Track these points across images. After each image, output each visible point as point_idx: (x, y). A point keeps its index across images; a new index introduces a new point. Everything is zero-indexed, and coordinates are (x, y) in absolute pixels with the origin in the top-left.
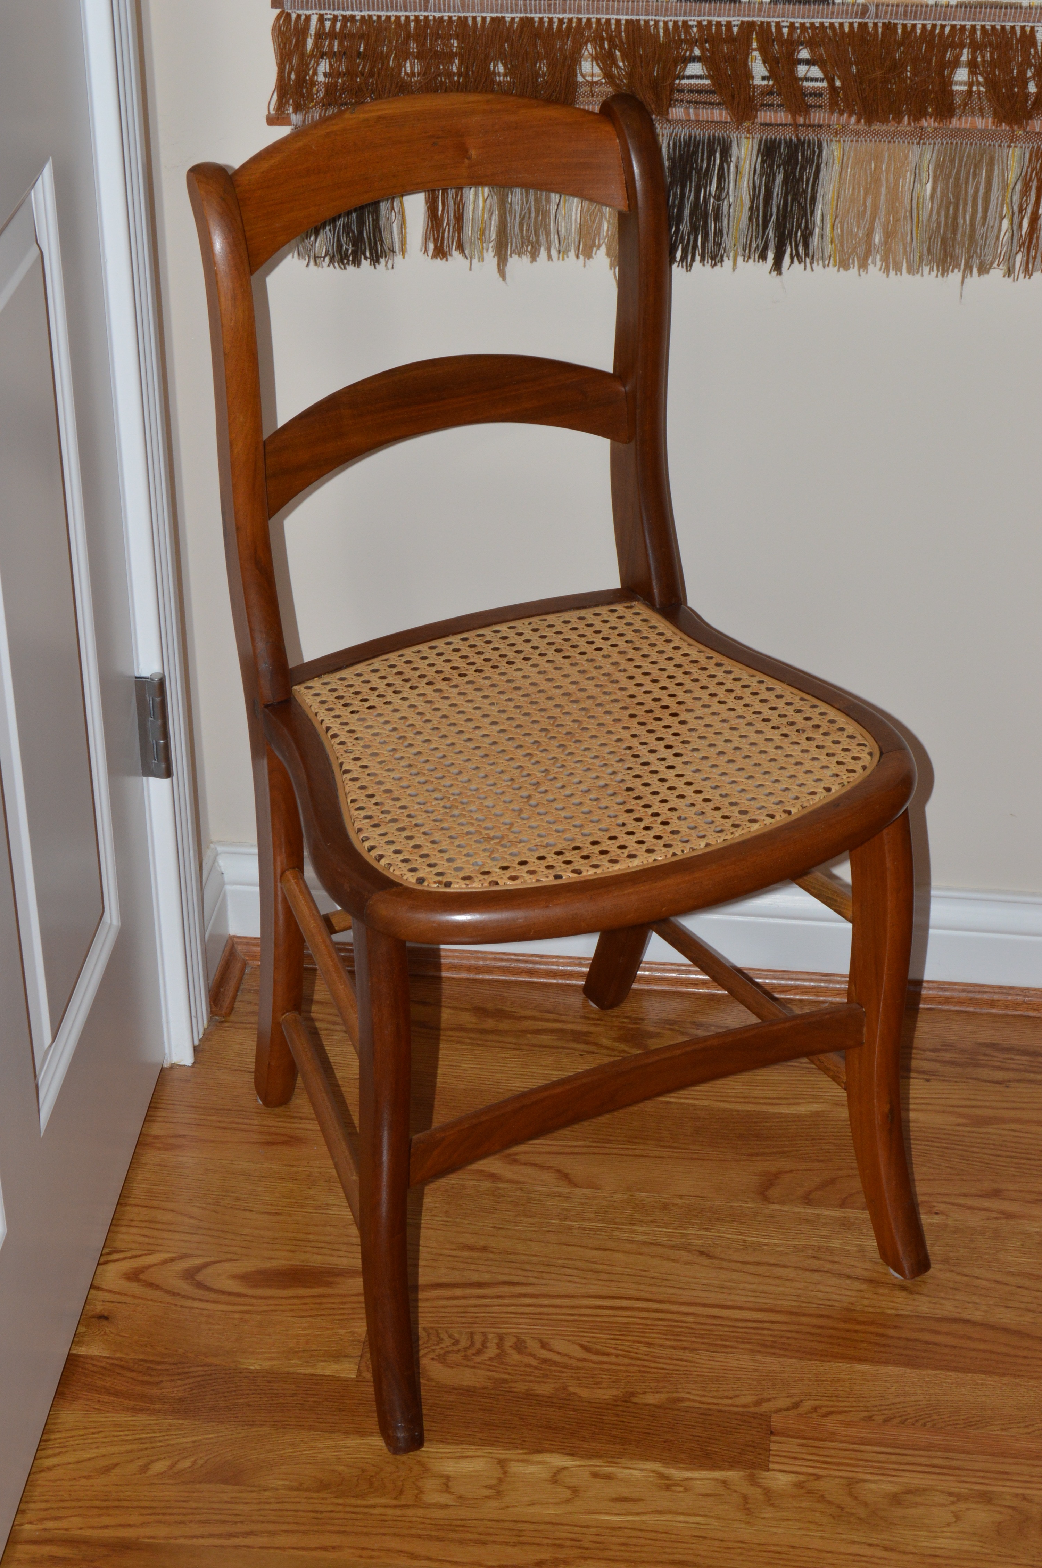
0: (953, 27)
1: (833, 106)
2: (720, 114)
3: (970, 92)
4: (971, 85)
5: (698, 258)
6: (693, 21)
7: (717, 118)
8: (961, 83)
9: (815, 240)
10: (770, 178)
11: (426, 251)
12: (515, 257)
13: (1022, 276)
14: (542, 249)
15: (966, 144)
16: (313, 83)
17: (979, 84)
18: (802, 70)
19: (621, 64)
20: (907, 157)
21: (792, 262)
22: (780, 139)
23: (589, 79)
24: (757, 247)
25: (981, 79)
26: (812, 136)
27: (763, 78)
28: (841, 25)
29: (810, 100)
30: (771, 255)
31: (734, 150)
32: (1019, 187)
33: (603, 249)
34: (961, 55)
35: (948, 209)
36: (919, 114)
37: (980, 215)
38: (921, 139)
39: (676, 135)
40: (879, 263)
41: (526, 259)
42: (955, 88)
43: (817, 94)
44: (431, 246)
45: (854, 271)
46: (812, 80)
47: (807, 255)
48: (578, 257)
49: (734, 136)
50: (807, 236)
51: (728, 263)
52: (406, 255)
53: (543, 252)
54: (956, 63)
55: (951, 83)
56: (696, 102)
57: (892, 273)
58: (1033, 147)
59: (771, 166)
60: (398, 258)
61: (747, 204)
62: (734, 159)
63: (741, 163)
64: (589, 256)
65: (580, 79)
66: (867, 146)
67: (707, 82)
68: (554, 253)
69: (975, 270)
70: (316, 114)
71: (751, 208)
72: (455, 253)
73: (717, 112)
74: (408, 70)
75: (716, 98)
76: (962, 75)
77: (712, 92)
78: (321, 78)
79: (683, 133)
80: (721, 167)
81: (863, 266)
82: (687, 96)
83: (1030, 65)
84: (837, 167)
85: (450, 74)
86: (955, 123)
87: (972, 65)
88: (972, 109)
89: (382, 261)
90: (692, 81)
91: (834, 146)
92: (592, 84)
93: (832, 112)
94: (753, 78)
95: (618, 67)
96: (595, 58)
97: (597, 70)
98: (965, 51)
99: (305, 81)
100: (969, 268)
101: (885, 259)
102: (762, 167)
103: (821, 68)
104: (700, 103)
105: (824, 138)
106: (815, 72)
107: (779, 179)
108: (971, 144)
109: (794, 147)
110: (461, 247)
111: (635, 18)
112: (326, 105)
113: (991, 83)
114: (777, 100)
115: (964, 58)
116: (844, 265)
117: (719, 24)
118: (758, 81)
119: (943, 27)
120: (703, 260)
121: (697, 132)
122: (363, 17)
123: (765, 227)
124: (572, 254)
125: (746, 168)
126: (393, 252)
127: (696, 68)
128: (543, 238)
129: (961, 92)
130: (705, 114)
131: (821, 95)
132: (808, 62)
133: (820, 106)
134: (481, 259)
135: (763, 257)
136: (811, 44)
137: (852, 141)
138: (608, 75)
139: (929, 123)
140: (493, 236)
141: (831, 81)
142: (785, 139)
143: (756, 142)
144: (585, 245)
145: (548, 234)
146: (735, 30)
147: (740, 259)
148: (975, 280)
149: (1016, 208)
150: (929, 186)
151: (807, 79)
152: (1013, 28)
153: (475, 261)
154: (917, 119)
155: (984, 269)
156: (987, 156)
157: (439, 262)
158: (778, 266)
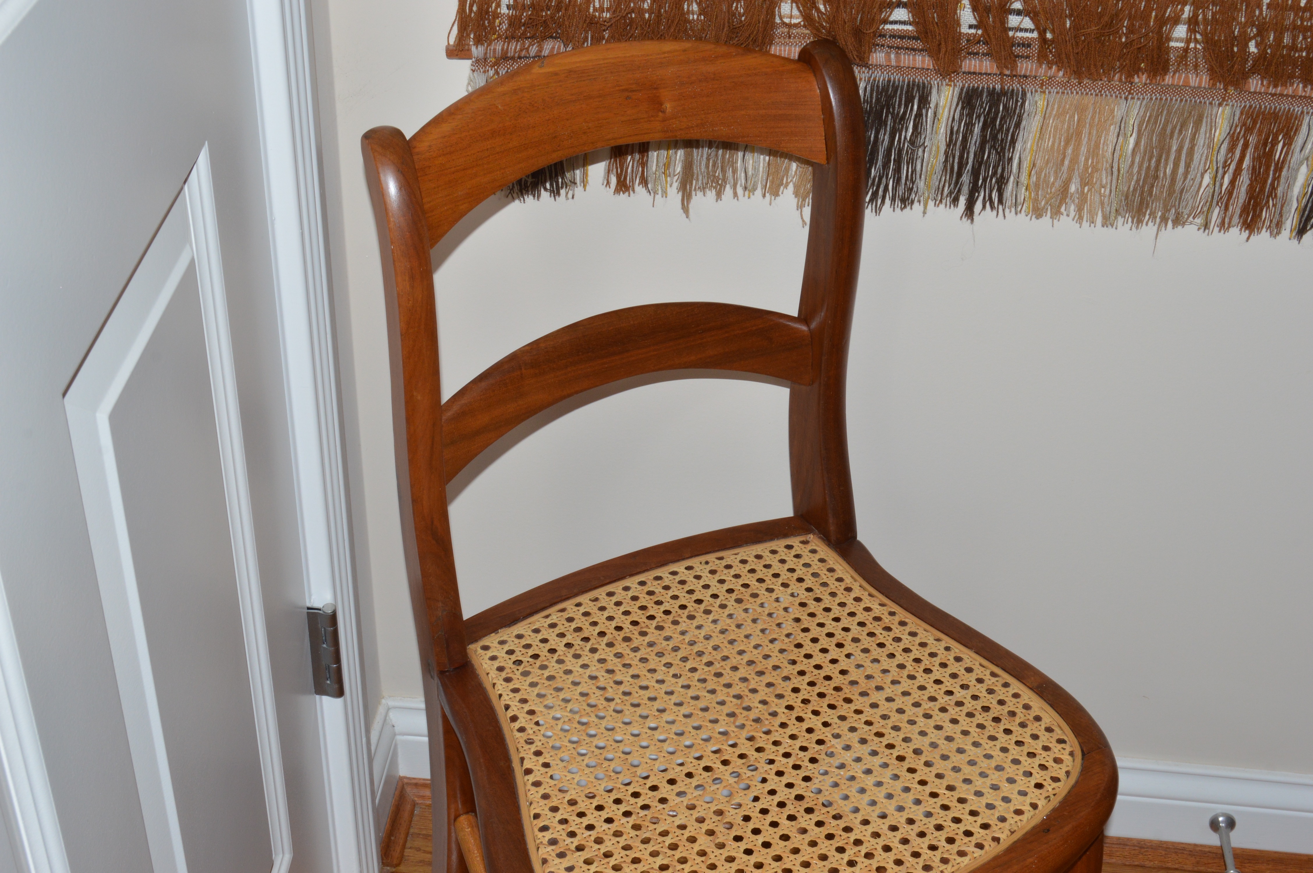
1: (1042, 57)
2: (922, 61)
3: (1186, 50)
4: (1188, 41)
5: (888, 201)
7: (919, 64)
8: (1177, 40)
9: (1010, 187)
10: (969, 126)
11: (608, 183)
12: (700, 194)
13: (1217, 229)
14: (728, 186)
15: (1176, 100)
16: (496, 15)
17: (1196, 41)
18: (1013, 21)
19: (822, 7)
20: (1112, 111)
21: (984, 207)
22: (983, 88)
23: (787, 20)
24: (951, 193)
25: (1198, 36)
26: (1016, 86)
27: (971, 27)
29: (1017, 50)
30: (963, 200)
31: (934, 97)
32: (1224, 145)
33: (791, 187)
34: (1182, 10)
35: (1149, 161)
36: (1132, 71)
37: (1181, 170)
38: (1130, 93)
39: (874, 80)
40: (1072, 213)
41: (711, 194)
42: (1172, 44)
43: (1026, 44)
44: (614, 180)
45: (1046, 220)
46: (1021, 30)
47: (1000, 201)
48: (764, 196)
49: (935, 83)
50: (1002, 182)
51: (917, 208)
52: (587, 188)
53: (728, 190)
54: (1175, 20)
55: (1169, 39)
56: (898, 48)
57: (1085, 224)
58: (1245, 107)
59: (970, 115)
60: (579, 190)
61: (943, 148)
62: (932, 105)
63: (940, 110)
64: (776, 194)
65: (778, 20)
66: (1073, 98)
67: (910, 28)
68: (740, 190)
69: (1170, 224)
70: (498, 47)
71: (946, 153)
72: (639, 189)
73: (919, 58)
74: (597, 5)
75: (919, 44)
76: (1181, 31)
77: (914, 38)
78: (504, 10)
79: (881, 77)
80: (919, 115)
81: (1056, 213)
82: (888, 41)
83: (1253, 25)
84: (1039, 118)
85: (641, 11)
86: (1168, 79)
87: (1192, 23)
88: (1186, 65)
89: (563, 192)
90: (896, 27)
91: (1037, 97)
92: (790, 26)
93: (1040, 63)
94: (959, 25)
95: (818, 10)
96: (794, 1)
97: (796, 12)
98: (1187, 9)
99: (487, 12)
100: (1164, 220)
101: (1080, 210)
102: (961, 115)
103: (1032, 19)
104: (902, 48)
105: (1029, 88)
106: (1027, 23)
107: (977, 126)
108: (1181, 100)
109: (995, 97)
110: (644, 181)
112: (510, 37)
113: (1209, 42)
114: (983, 49)
115: (1186, 15)
116: (1038, 213)
118: (965, 30)
121: (896, 77)
123: (959, 175)
124: (759, 192)
125: (944, 115)
126: (575, 183)
127: (901, 14)
128: (730, 173)
129: (1177, 49)
130: (907, 59)
131: (1029, 45)
132: (1018, 13)
133: (1027, 57)
134: (665, 194)
135: (955, 201)
137: (1058, 93)
138: (808, 19)
139: (1141, 79)
140: (679, 169)
141: (1042, 33)
142: (988, 88)
143: (957, 90)
144: (772, 182)
145: (735, 171)
147: (931, 203)
148: (1171, 233)
149: (1220, 165)
150: (1132, 141)
151: (1017, 29)
153: (658, 197)
154: (1130, 76)
155: (1178, 221)
156: (1195, 113)
157: (623, 197)
158: (969, 211)
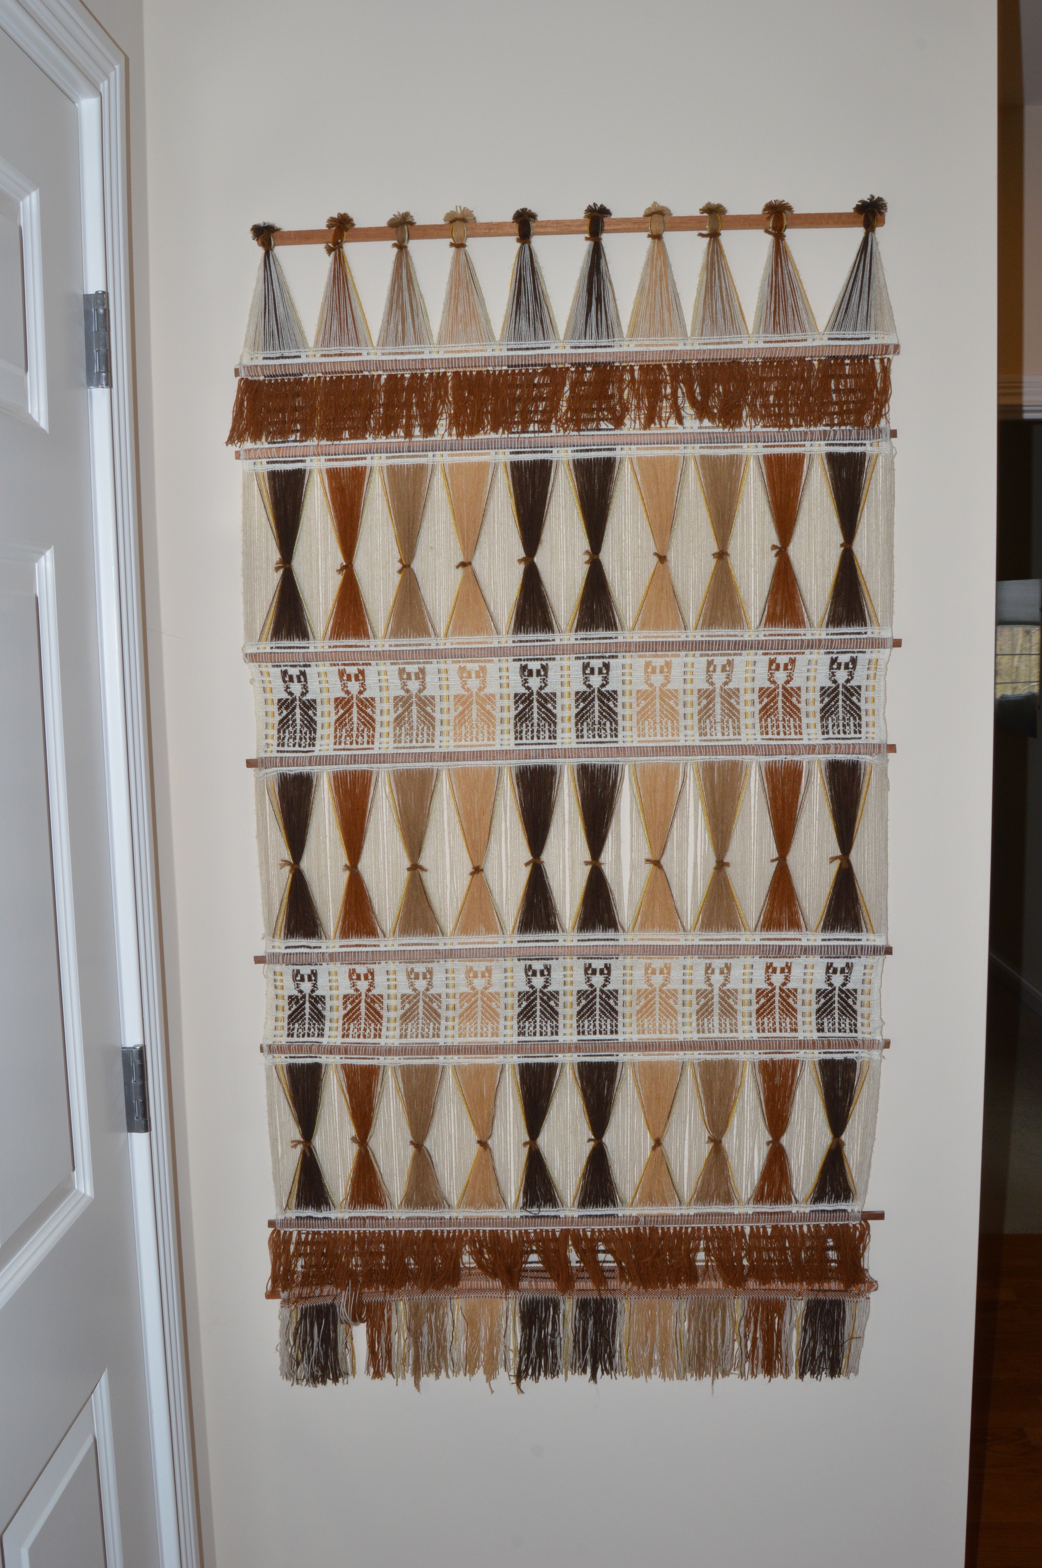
0: (693, 1228)
1: (622, 1278)
2: (550, 1285)
3: (707, 1266)
4: (707, 1262)
5: (542, 1374)
6: (531, 1229)
7: (549, 1287)
8: (701, 1261)
9: (617, 1359)
10: (586, 1323)
11: (368, 1372)
12: (425, 1376)
13: (750, 1376)
14: (443, 1370)
15: (708, 1297)
16: (294, 1272)
17: (712, 1261)
18: (601, 1257)
19: (486, 1256)
20: (670, 1307)
21: (603, 1374)
22: (590, 1299)
23: (467, 1265)
24: (580, 1366)
25: (713, 1258)
26: (609, 1296)
27: (577, 1262)
28: (623, 1229)
29: (607, 1274)
30: (589, 1370)
31: (562, 1306)
32: (743, 1323)
33: (482, 1369)
34: (699, 1244)
35: (699, 1337)
36: (676, 1282)
37: (720, 1341)
38: (679, 1296)
40: (658, 1373)
41: (432, 1376)
43: (612, 1270)
44: (372, 1370)
45: (642, 1378)
46: (607, 1262)
47: (612, 1369)
48: (465, 1375)
49: (561, 1298)
50: (611, 1357)
51: (562, 1376)
52: (355, 1376)
53: (443, 1373)
54: (697, 1250)
55: (695, 1261)
56: (536, 1278)
57: (667, 1379)
58: (750, 1298)
59: (585, 1315)
60: (351, 1378)
61: (572, 1338)
62: (562, 1311)
63: (566, 1314)
64: (472, 1373)
65: (462, 1266)
66: (646, 1300)
67: (540, 1265)
68: (450, 1373)
69: (720, 1375)
70: (296, 1291)
71: (574, 1341)
72: (388, 1375)
73: (549, 1283)
74: (354, 1263)
75: (547, 1275)
76: (701, 1256)
77: (545, 1271)
78: (299, 1269)
79: (528, 1296)
80: (554, 1317)
81: (648, 1373)
82: (529, 1274)
83: (743, 1249)
84: (627, 1313)
85: (380, 1265)
86: (699, 1286)
87: (707, 1250)
88: (709, 1276)
89: (341, 1379)
90: (533, 1265)
91: (624, 1301)
92: (470, 1268)
93: (621, 1282)
94: (570, 1262)
95: (485, 1258)
96: (470, 1253)
97: (472, 1260)
98: (702, 1242)
99: (289, 1271)
100: (716, 1374)
101: (662, 1370)
102: (580, 1316)
103: (612, 1255)
104: (538, 1278)
105: (618, 1297)
106: (610, 1257)
107: (591, 1323)
108: (711, 1298)
109: (599, 1303)
110: (390, 1370)
111: (495, 1229)
112: (303, 1284)
113: (718, 1259)
114: (586, 1275)
115: (702, 1246)
116: (636, 1375)
117: (547, 1231)
118: (573, 1264)
119: (687, 1228)
120: (545, 1375)
121: (537, 1296)
122: (325, 1232)
123: (584, 1353)
124: (462, 1373)
125: (570, 1317)
126: (348, 1374)
127: (534, 1257)
128: (443, 1364)
129: (701, 1266)
130: (542, 1285)
131: (613, 1271)
132: (604, 1252)
133: (614, 1278)
134: (404, 1377)
135: (584, 1371)
136: (605, 1241)
137: (635, 1298)
138: (479, 1262)
139: (683, 1287)
140: (411, 1362)
141: (619, 1263)
142: (593, 1299)
143: (575, 1301)
144: (470, 1367)
145: (446, 1361)
146: (558, 1234)
147: (569, 1373)
148: (720, 1381)
149: (742, 1336)
150: (686, 1324)
151: (604, 1262)
152: (730, 1227)
153: (400, 1379)
154: (675, 1285)
155: (725, 1373)
156: (721, 1305)
157: (377, 1381)
158: (594, 1377)
